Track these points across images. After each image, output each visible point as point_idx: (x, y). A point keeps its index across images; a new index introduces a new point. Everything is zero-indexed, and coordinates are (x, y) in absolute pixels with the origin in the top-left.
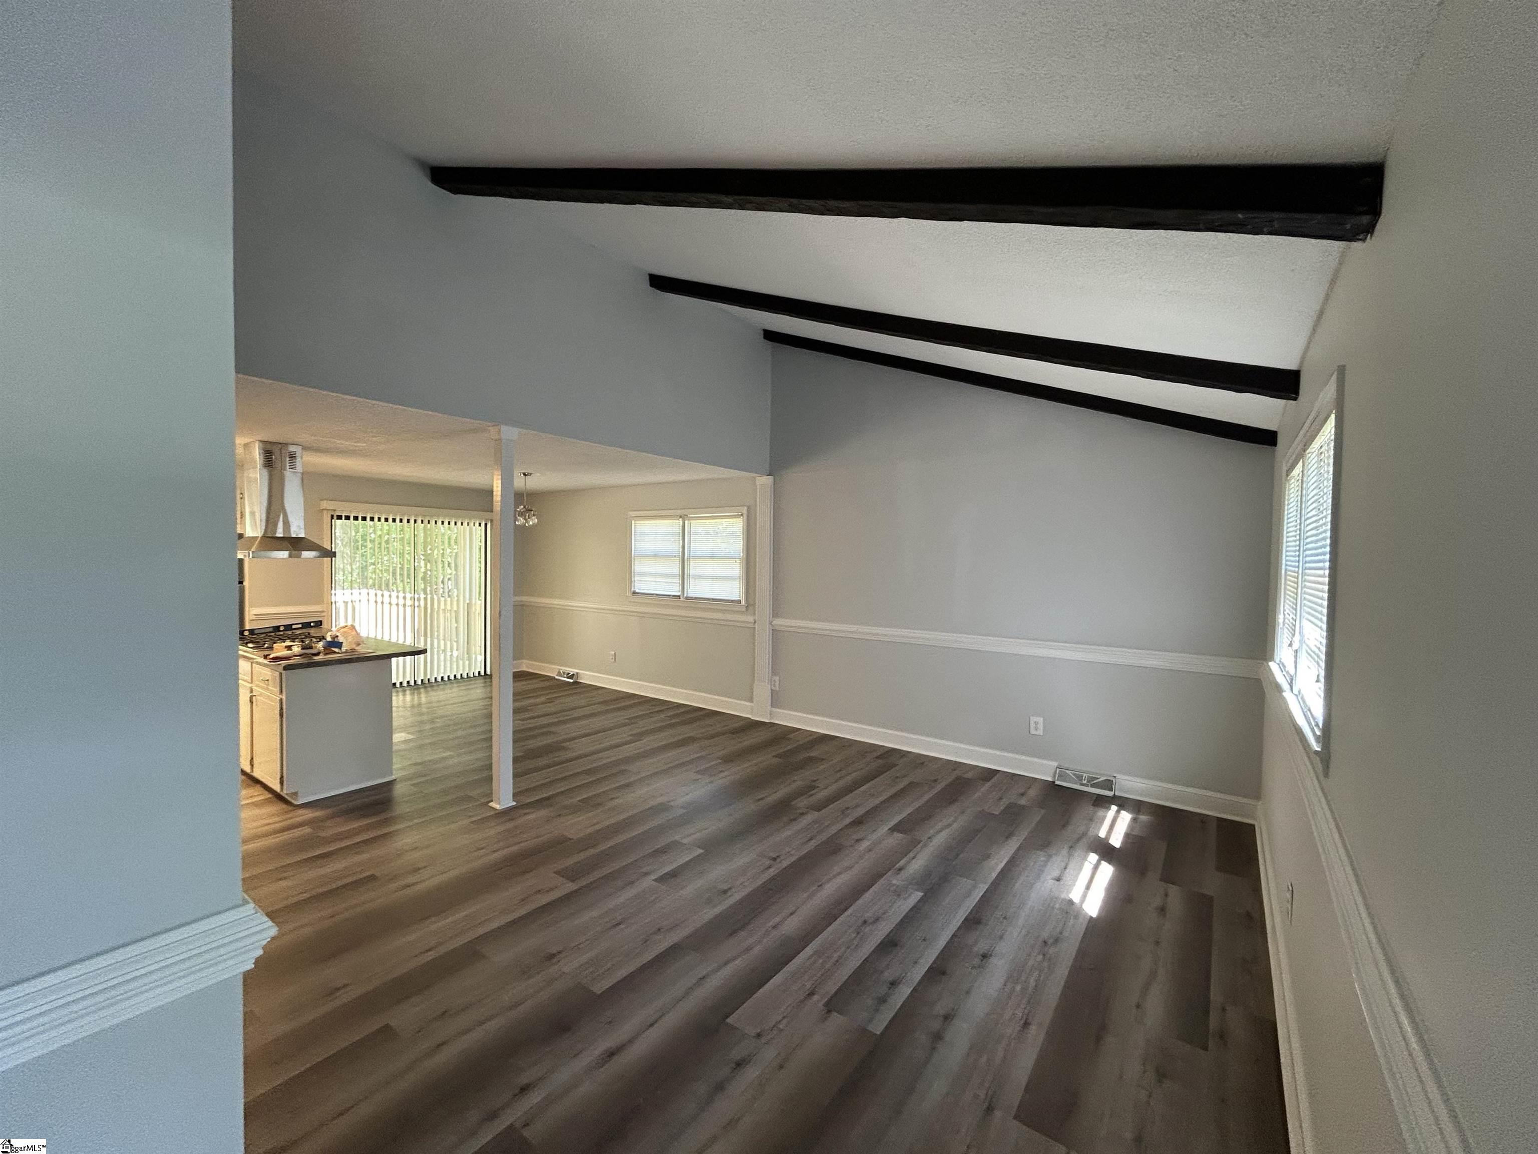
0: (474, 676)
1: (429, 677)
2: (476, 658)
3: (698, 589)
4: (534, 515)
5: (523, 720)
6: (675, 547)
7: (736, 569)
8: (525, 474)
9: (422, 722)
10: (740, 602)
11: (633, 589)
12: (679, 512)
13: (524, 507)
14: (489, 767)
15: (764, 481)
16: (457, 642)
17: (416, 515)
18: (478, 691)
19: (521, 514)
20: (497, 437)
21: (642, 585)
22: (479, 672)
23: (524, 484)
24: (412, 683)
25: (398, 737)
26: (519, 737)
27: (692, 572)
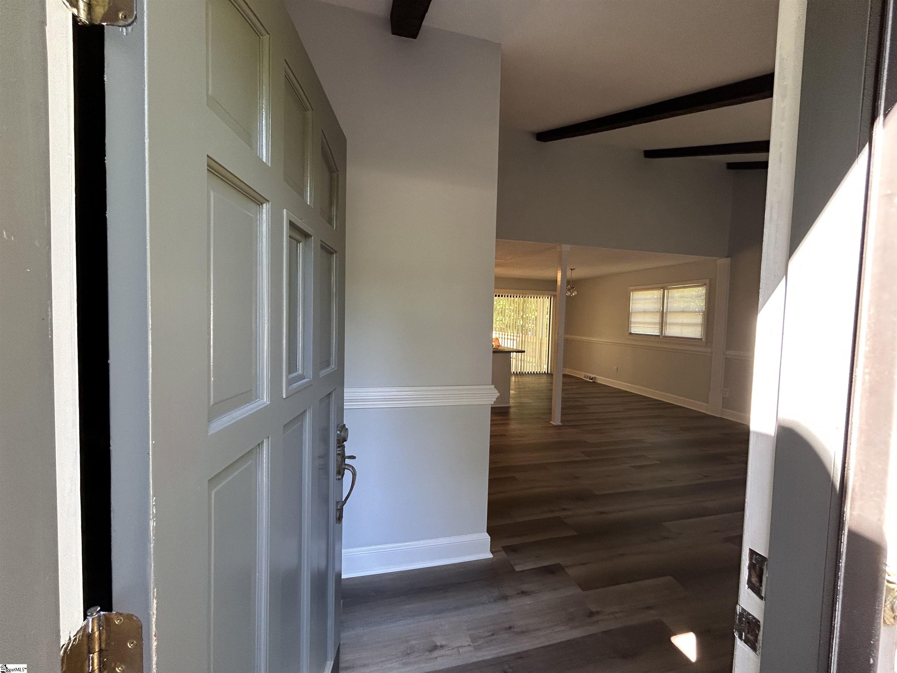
0: (542, 373)
1: (522, 371)
2: (543, 367)
3: (672, 331)
4: (575, 290)
5: (565, 394)
6: (657, 306)
7: (699, 319)
8: (571, 269)
9: (520, 388)
10: (701, 339)
11: (629, 332)
12: (661, 285)
13: (570, 286)
14: (551, 409)
15: (723, 262)
16: (535, 358)
17: (520, 294)
18: (544, 379)
19: (569, 290)
20: (560, 250)
21: (635, 329)
22: (545, 372)
23: (570, 276)
24: (515, 373)
25: (512, 392)
26: (564, 400)
27: (668, 321)
